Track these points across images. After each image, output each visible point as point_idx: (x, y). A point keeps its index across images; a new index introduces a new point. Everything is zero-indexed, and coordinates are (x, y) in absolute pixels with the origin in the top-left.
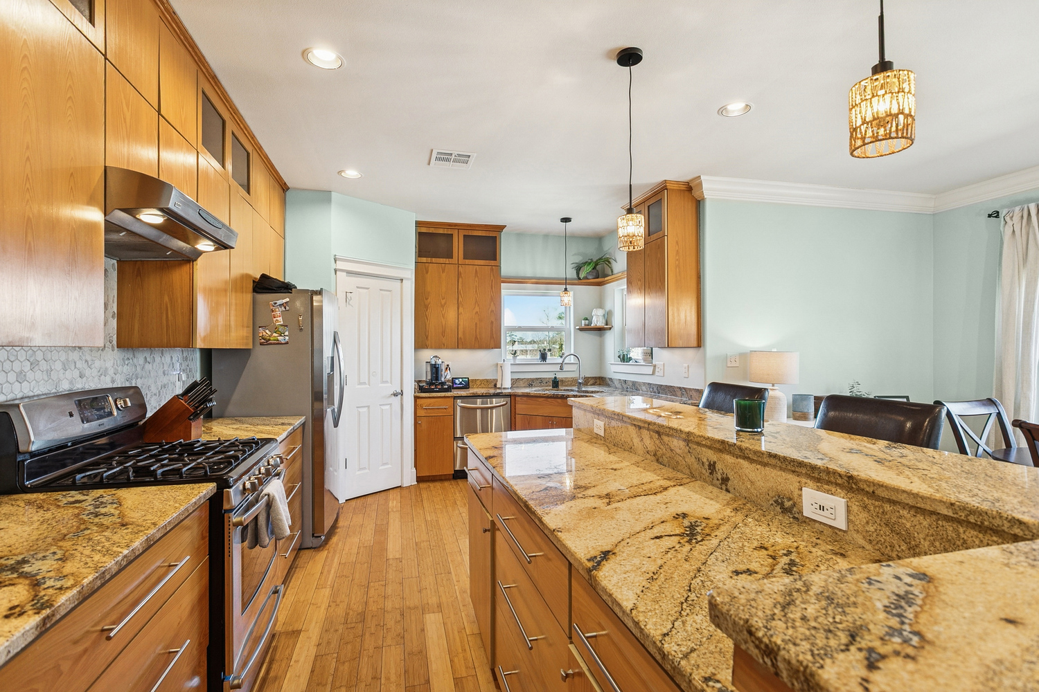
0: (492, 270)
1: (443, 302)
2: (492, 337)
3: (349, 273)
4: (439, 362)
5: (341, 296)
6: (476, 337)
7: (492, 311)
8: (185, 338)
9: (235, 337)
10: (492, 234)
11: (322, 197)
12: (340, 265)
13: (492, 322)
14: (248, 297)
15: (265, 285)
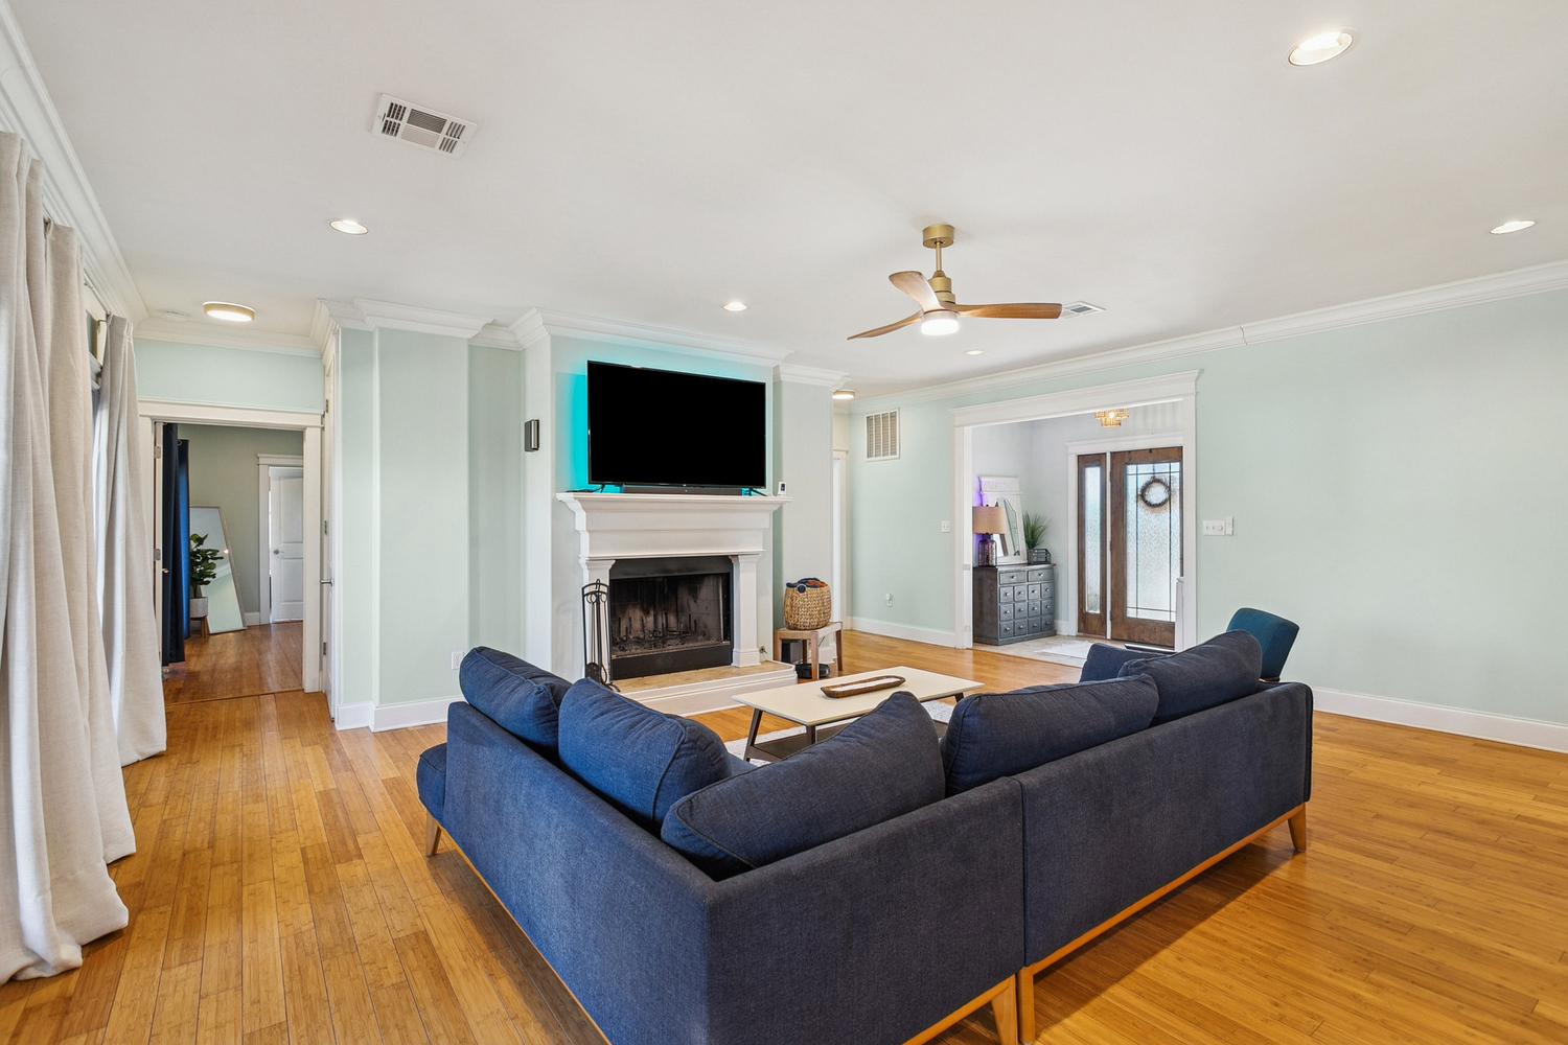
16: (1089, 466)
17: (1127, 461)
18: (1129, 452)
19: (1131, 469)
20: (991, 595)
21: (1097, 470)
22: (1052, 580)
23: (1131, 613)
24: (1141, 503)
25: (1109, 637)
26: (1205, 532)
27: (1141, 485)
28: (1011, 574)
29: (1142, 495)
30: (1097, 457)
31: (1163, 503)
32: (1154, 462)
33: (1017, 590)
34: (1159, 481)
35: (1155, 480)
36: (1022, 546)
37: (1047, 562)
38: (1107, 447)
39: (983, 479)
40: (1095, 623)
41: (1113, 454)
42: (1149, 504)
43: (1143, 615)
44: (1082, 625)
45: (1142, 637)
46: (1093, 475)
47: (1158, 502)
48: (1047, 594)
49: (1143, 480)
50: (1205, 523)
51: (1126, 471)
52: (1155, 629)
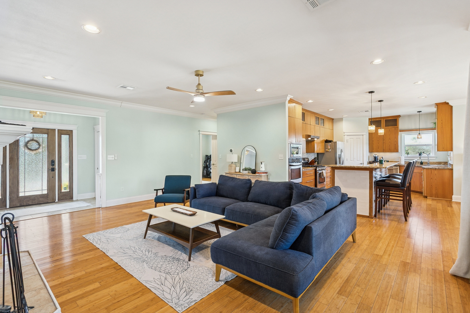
0: (395, 129)
1: (378, 139)
2: (395, 148)
3: (347, 135)
4: (376, 156)
5: (345, 141)
6: (390, 149)
7: (395, 141)
8: (313, 152)
9: (321, 151)
10: (396, 118)
11: (341, 120)
12: (345, 134)
13: (395, 144)
14: (324, 144)
15: (327, 141)
23: (22, 195)
24: (26, 149)
29: (26, 146)
31: (38, 149)
34: (36, 141)
35: (32, 140)
42: (30, 149)
47: (34, 149)
50: (108, 156)
52: (35, 198)
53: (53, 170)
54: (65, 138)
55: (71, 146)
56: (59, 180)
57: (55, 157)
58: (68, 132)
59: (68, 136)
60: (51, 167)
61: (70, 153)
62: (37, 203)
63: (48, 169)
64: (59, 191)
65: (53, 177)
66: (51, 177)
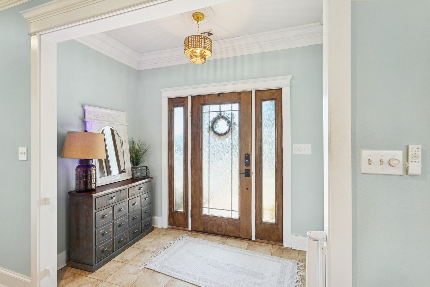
16: (177, 106)
17: (202, 102)
18: (204, 96)
19: (205, 108)
20: (87, 221)
21: (182, 109)
22: (151, 191)
23: (205, 212)
24: (212, 133)
25: (190, 229)
26: (365, 168)
27: (211, 120)
28: (110, 196)
29: (212, 128)
30: (182, 100)
31: (227, 132)
32: (220, 103)
33: (117, 208)
34: (224, 118)
35: (220, 117)
36: (127, 164)
37: (147, 177)
38: (188, 92)
39: (86, 108)
40: (181, 218)
41: (193, 97)
42: (216, 133)
43: (213, 213)
44: (171, 220)
45: (213, 229)
46: (179, 112)
47: (223, 132)
48: (145, 202)
49: (214, 115)
50: (366, 153)
51: (202, 110)
52: (222, 223)
53: (248, 174)
54: (268, 107)
55: (279, 124)
56: (257, 196)
57: (250, 148)
58: (273, 94)
59: (273, 102)
60: (245, 168)
61: (277, 139)
62: (223, 234)
63: (240, 171)
64: (258, 219)
65: (247, 189)
66: (245, 188)
